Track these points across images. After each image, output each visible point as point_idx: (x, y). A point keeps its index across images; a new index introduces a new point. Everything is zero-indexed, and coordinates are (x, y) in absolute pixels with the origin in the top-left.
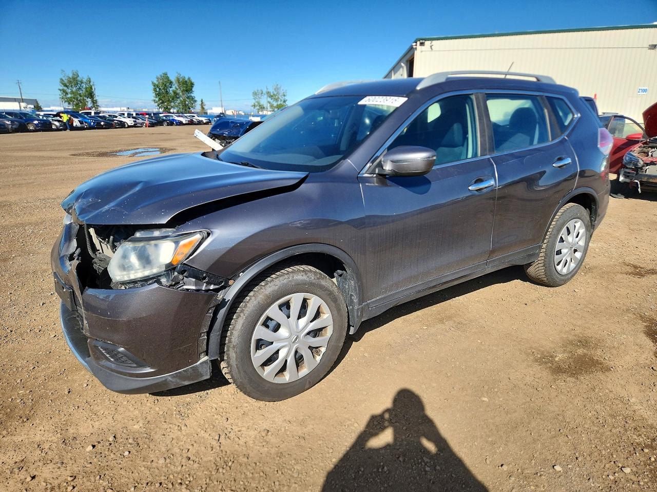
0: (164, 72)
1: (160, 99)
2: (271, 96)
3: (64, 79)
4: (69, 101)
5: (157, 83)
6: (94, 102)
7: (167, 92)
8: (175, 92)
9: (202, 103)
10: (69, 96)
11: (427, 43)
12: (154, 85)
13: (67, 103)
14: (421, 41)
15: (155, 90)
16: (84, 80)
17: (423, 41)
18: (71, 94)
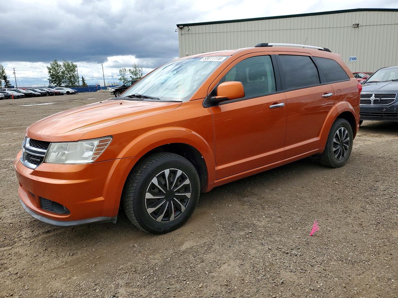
1: (53, 78)
2: (132, 73)
5: (50, 67)
6: (7, 82)
8: (63, 73)
9: (83, 79)
11: (186, 28)
12: (49, 69)
14: (180, 27)
17: (182, 27)
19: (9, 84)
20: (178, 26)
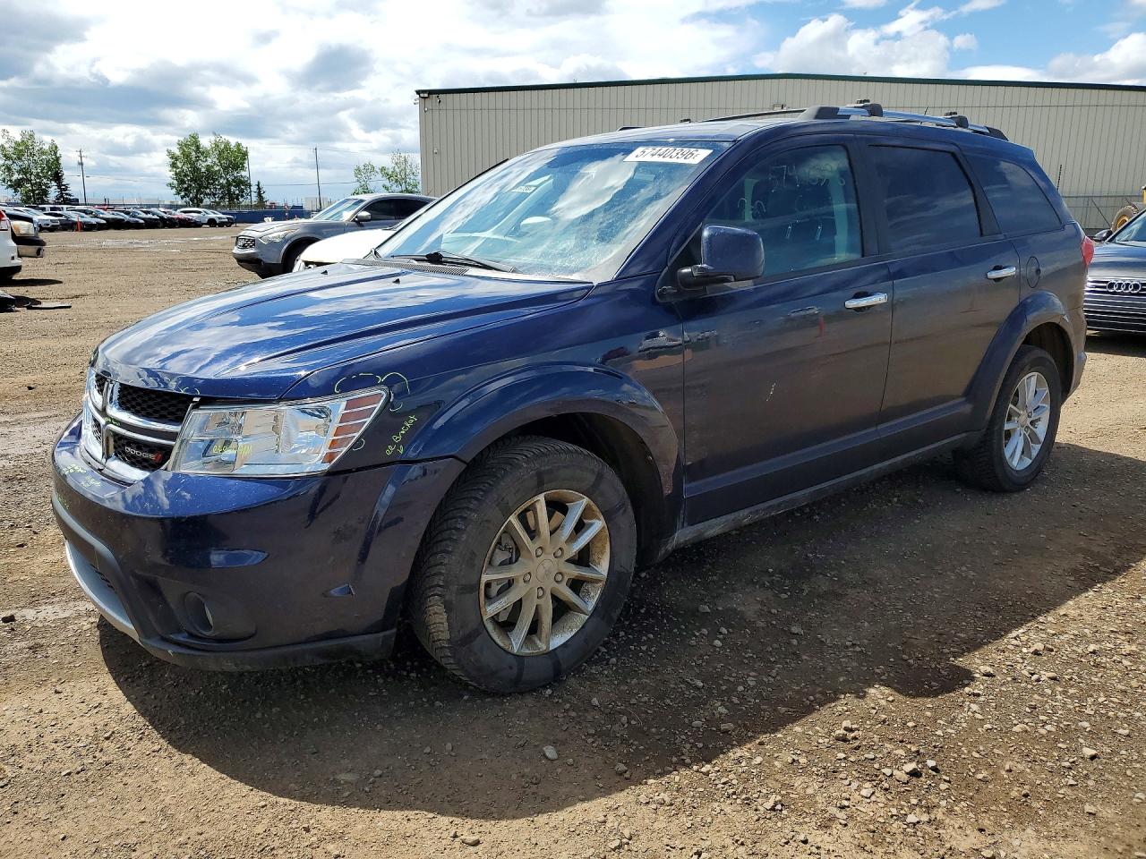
0: (191, 133)
1: (182, 182)
2: (389, 177)
3: (7, 146)
4: (16, 185)
5: (178, 153)
6: (62, 188)
7: (196, 170)
10: (16, 176)
11: (434, 97)
12: (173, 157)
13: (11, 191)
14: (422, 95)
15: (174, 165)
16: (46, 147)
17: (426, 95)
18: (19, 172)
19: (66, 194)
20: (418, 92)
